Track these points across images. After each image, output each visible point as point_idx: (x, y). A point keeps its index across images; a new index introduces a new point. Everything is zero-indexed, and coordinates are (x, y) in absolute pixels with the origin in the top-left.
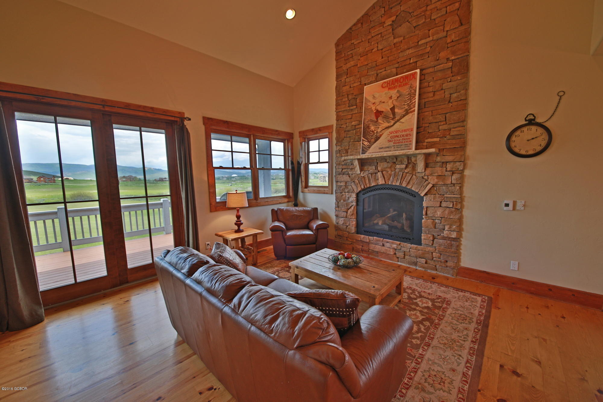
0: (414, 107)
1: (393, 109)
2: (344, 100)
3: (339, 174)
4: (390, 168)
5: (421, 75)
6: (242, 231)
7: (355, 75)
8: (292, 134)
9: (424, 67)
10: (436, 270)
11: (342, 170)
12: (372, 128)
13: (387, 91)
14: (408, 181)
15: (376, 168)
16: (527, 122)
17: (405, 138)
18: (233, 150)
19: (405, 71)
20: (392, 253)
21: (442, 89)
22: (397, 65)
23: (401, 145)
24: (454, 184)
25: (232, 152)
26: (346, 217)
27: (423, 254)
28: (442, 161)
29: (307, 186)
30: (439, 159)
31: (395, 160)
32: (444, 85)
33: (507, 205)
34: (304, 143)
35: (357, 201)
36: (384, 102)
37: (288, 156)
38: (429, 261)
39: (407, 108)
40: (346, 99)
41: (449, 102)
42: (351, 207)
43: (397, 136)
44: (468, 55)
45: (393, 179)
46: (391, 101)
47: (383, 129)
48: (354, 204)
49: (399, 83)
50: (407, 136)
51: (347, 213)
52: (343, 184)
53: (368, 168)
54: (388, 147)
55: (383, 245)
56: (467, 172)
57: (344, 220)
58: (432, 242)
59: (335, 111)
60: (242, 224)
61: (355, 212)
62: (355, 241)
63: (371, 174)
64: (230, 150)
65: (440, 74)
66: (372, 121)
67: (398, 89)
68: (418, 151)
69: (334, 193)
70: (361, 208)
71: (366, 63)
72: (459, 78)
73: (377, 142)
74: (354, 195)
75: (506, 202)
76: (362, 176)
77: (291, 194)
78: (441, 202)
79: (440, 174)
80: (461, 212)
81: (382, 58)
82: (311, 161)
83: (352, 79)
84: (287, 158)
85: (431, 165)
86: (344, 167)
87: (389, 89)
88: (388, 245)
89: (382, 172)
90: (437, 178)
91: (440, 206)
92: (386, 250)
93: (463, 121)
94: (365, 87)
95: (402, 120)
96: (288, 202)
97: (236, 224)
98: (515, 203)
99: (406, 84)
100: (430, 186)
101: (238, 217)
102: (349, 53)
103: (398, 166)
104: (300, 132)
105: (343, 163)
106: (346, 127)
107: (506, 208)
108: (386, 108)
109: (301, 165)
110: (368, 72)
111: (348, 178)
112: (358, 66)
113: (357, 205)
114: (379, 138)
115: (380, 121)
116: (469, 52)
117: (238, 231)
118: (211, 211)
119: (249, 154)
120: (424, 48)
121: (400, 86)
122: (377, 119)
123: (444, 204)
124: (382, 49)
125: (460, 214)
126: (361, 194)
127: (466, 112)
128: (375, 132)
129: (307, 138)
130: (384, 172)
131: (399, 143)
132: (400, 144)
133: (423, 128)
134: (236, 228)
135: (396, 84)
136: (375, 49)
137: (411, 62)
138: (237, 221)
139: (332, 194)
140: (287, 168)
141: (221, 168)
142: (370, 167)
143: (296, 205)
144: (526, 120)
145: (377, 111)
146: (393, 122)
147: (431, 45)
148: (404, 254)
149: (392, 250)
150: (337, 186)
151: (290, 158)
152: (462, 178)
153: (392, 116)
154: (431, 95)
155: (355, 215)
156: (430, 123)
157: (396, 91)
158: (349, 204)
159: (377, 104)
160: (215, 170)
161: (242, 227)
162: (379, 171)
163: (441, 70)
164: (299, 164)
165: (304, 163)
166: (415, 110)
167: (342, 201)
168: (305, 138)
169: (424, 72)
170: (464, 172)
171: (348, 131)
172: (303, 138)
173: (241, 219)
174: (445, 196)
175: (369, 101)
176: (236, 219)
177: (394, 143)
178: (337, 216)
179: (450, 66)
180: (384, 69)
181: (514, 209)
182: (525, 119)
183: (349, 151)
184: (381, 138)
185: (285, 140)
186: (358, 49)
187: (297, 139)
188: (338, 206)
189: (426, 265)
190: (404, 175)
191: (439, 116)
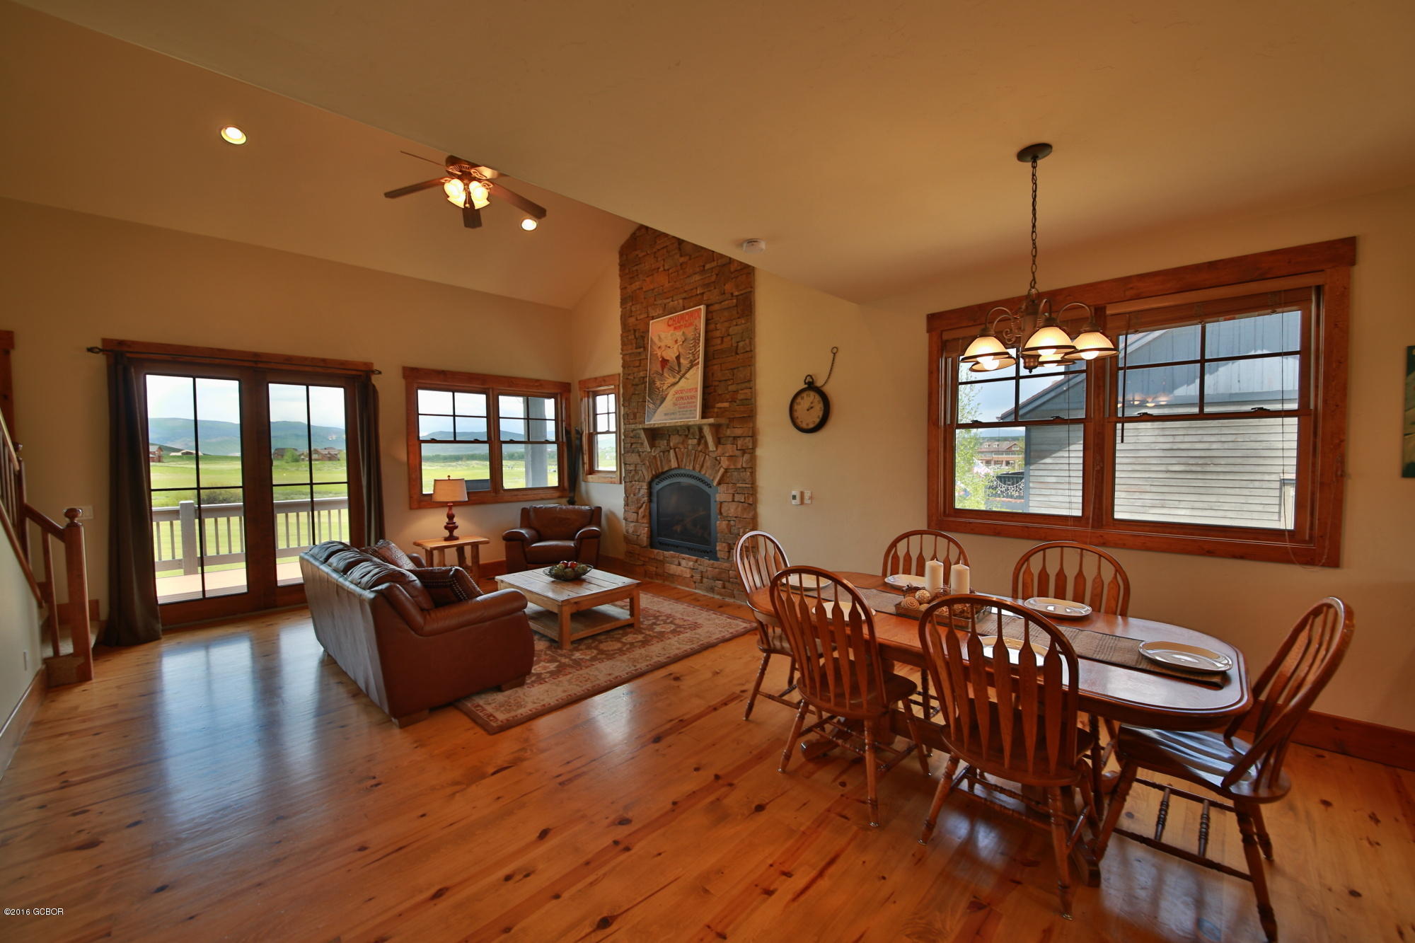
0: (699, 358)
1: (678, 358)
2: (630, 338)
3: (628, 452)
4: (683, 443)
5: (707, 312)
6: (457, 539)
7: (642, 303)
8: (569, 384)
9: (709, 302)
10: (734, 597)
11: (631, 445)
12: (658, 384)
13: (672, 332)
14: (701, 463)
15: (668, 444)
16: (806, 386)
17: (690, 400)
18: (456, 414)
19: (692, 304)
20: (689, 576)
21: (729, 335)
22: (684, 295)
23: (687, 411)
24: (745, 468)
25: (454, 416)
26: (637, 521)
27: (720, 573)
28: (733, 435)
29: (592, 471)
30: (728, 432)
31: (687, 433)
32: (731, 329)
33: (794, 497)
34: (586, 399)
35: (650, 494)
36: (669, 347)
37: (562, 420)
38: (727, 584)
39: (691, 358)
40: (633, 337)
41: (737, 353)
42: (642, 505)
43: (682, 398)
44: (751, 292)
45: (686, 460)
46: (676, 346)
47: (669, 387)
48: (646, 499)
49: (685, 322)
50: (691, 398)
51: (638, 514)
52: (632, 468)
53: (659, 443)
54: (673, 413)
55: (679, 564)
56: (759, 452)
57: (635, 526)
58: (727, 554)
59: (621, 354)
60: (457, 527)
61: (647, 514)
62: (647, 559)
63: (664, 452)
64: (452, 414)
65: (726, 314)
66: (657, 373)
67: (684, 329)
68: (706, 421)
69: (623, 482)
70: (654, 506)
71: (652, 287)
72: (743, 322)
73: (663, 405)
74: (645, 486)
75: (794, 493)
76: (653, 454)
77: (566, 484)
78: (734, 495)
79: (731, 454)
80: (755, 509)
81: (669, 282)
82: (599, 430)
83: (638, 306)
84: (560, 423)
85: (722, 441)
86: (633, 441)
87: (675, 328)
88: (683, 562)
89: (675, 449)
90: (728, 460)
91: (733, 501)
92: (682, 571)
93: (750, 381)
94: (651, 322)
95: (687, 376)
96: (559, 497)
97: (446, 528)
98: (802, 494)
99: (691, 324)
100: (722, 470)
101: (451, 517)
102: (634, 269)
103: (690, 442)
104: (580, 382)
105: (632, 435)
106: (634, 378)
107: (794, 502)
108: (671, 355)
109: (581, 435)
110: (655, 300)
111: (638, 457)
112: (644, 290)
113: (650, 501)
114: (665, 399)
115: (665, 374)
116: (751, 287)
117: (451, 538)
118: (411, 508)
119: (485, 419)
120: (709, 275)
121: (686, 326)
122: (663, 370)
123: (737, 498)
124: (668, 270)
125: (753, 513)
126: (654, 484)
127: (753, 368)
128: (661, 389)
129: (593, 392)
130: (677, 450)
131: (684, 407)
132: (685, 410)
133: (713, 388)
134: (447, 533)
135: (682, 323)
136: (662, 269)
137: (698, 292)
138: (448, 524)
139: (621, 483)
140: (561, 440)
141: (433, 441)
142: (662, 442)
143: (572, 502)
144: (805, 383)
145: (663, 359)
146: (678, 377)
147: (717, 272)
148: (702, 577)
149: (688, 571)
150: (625, 470)
151: (564, 423)
152: (753, 459)
153: (677, 369)
154: (719, 341)
155: (648, 517)
156: (720, 381)
157: (681, 333)
158: (640, 500)
159: (663, 349)
160: (423, 445)
161: (456, 533)
162: (671, 449)
163: (726, 309)
164: (580, 434)
165: (587, 432)
166: (698, 362)
167: (632, 495)
168: (588, 392)
169: (712, 308)
170: (755, 452)
171: (637, 385)
172: (585, 391)
173: (455, 520)
174: (738, 485)
175: (655, 344)
176: (447, 520)
177: (680, 408)
178: (626, 519)
179: (734, 304)
180: (671, 299)
181: (802, 502)
182: (805, 381)
183: (638, 415)
184: (667, 399)
185: (557, 394)
186: (643, 265)
187: (576, 392)
188: (627, 504)
189: (723, 590)
190: (697, 455)
191: (727, 372)
